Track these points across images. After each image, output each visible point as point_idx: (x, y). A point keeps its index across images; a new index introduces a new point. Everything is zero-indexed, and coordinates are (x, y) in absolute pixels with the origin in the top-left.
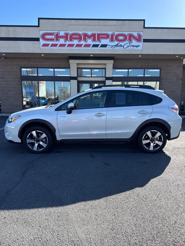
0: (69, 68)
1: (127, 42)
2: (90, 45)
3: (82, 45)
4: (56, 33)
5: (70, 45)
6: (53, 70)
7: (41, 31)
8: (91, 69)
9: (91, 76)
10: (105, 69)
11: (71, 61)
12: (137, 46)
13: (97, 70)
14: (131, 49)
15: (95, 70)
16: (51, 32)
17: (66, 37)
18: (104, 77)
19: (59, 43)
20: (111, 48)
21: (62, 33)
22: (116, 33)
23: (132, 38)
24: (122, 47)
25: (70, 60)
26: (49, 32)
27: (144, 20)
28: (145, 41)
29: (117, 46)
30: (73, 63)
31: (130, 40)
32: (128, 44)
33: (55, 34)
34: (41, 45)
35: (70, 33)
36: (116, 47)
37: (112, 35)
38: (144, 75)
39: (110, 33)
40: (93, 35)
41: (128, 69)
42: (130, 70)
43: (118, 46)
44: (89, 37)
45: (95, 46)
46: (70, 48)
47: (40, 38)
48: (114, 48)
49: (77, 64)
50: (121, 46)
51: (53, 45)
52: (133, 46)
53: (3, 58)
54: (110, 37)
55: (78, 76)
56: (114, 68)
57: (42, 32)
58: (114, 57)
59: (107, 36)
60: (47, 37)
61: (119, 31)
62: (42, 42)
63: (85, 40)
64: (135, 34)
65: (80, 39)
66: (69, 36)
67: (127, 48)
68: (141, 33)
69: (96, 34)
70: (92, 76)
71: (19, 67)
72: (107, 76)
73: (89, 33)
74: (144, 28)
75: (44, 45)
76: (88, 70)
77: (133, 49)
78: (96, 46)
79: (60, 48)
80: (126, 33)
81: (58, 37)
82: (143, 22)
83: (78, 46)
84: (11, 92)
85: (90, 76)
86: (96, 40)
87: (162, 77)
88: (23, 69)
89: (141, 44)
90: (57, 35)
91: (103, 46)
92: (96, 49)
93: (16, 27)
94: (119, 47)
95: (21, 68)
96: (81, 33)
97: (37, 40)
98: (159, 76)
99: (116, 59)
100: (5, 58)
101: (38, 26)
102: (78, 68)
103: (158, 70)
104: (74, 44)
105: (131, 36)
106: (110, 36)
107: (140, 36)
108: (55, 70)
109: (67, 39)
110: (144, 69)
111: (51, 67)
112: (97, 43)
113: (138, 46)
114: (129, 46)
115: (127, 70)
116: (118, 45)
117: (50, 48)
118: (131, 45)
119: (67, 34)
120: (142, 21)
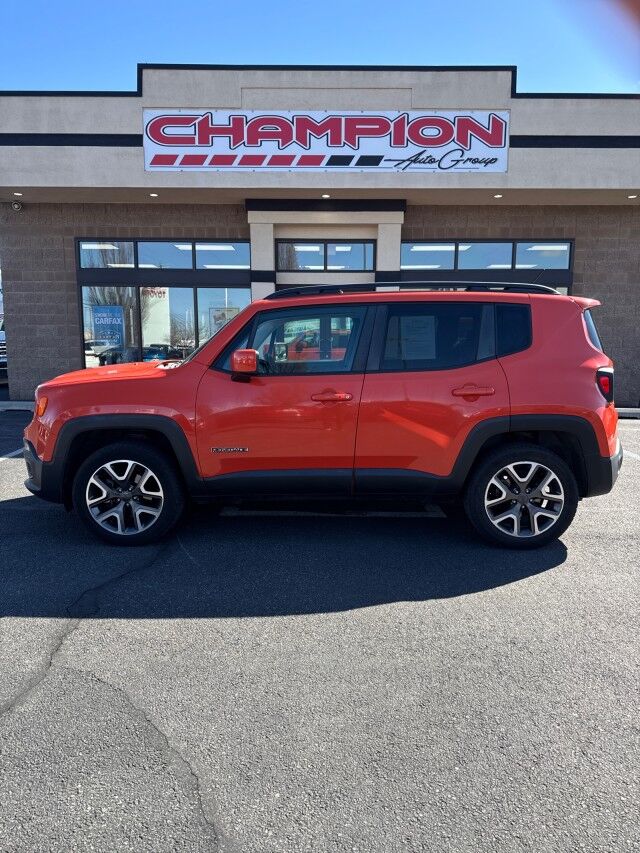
0: (247, 240)
1: (453, 146)
2: (321, 158)
3: (293, 157)
4: (201, 118)
5: (248, 160)
6: (189, 247)
7: (146, 111)
8: (325, 242)
9: (325, 267)
10: (374, 242)
11: (253, 217)
12: (487, 162)
13: (347, 248)
14: (467, 171)
15: (340, 248)
16: (183, 112)
17: (235, 130)
18: (370, 271)
19: (210, 152)
20: (395, 170)
21: (221, 119)
22: (414, 115)
23: (469, 132)
24: (435, 165)
25: (251, 214)
26: (174, 112)
27: (513, 69)
28: (518, 141)
29: (415, 160)
30: (261, 223)
31: (463, 139)
32: (457, 155)
33: (197, 121)
34: (150, 158)
35: (251, 115)
36: (413, 165)
37: (400, 124)
38: (513, 264)
39: (392, 115)
40: (333, 124)
41: (457, 242)
42: (462, 248)
43: (420, 162)
44: (319, 130)
45: (336, 161)
46: (248, 169)
47: (145, 136)
48: (407, 170)
49: (276, 226)
50: (432, 161)
51: (189, 160)
52: (475, 161)
53: (16, 206)
54: (392, 129)
55: (277, 269)
56: (404, 240)
57: (151, 115)
58: (404, 201)
59: (379, 127)
60: (170, 131)
61: (423, 109)
62: (151, 148)
63: (303, 140)
64: (482, 118)
65: (285, 137)
66: (246, 128)
67: (452, 170)
68: (504, 116)
69: (343, 119)
70: (329, 268)
71: (72, 238)
72: (379, 269)
73: (319, 116)
74: (514, 95)
75: (159, 160)
76: (315, 248)
77: (474, 171)
78: (344, 161)
79: (214, 169)
80: (450, 116)
81: (206, 131)
82: (510, 73)
83: (277, 161)
84: (43, 327)
85: (322, 268)
86: (343, 140)
87: (577, 271)
88: (85, 246)
89: (502, 153)
90: (204, 124)
91: (366, 161)
92: (343, 173)
93: (61, 99)
94: (423, 165)
95: (79, 240)
96: (288, 115)
97: (135, 140)
98: (567, 268)
99: (414, 207)
100: (24, 206)
101: (139, 93)
102: (277, 241)
103: (565, 247)
104: (263, 157)
105: (466, 125)
106: (392, 125)
107: (497, 125)
108: (199, 247)
109: (237, 140)
110: (514, 241)
111: (183, 236)
112: (344, 151)
113: (490, 162)
114: (458, 161)
115: (451, 248)
116: (421, 157)
117: (179, 170)
118: (465, 158)
119: (238, 122)
120: (505, 73)
